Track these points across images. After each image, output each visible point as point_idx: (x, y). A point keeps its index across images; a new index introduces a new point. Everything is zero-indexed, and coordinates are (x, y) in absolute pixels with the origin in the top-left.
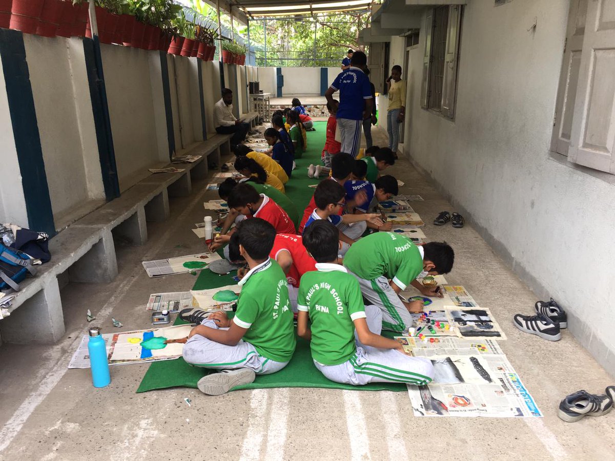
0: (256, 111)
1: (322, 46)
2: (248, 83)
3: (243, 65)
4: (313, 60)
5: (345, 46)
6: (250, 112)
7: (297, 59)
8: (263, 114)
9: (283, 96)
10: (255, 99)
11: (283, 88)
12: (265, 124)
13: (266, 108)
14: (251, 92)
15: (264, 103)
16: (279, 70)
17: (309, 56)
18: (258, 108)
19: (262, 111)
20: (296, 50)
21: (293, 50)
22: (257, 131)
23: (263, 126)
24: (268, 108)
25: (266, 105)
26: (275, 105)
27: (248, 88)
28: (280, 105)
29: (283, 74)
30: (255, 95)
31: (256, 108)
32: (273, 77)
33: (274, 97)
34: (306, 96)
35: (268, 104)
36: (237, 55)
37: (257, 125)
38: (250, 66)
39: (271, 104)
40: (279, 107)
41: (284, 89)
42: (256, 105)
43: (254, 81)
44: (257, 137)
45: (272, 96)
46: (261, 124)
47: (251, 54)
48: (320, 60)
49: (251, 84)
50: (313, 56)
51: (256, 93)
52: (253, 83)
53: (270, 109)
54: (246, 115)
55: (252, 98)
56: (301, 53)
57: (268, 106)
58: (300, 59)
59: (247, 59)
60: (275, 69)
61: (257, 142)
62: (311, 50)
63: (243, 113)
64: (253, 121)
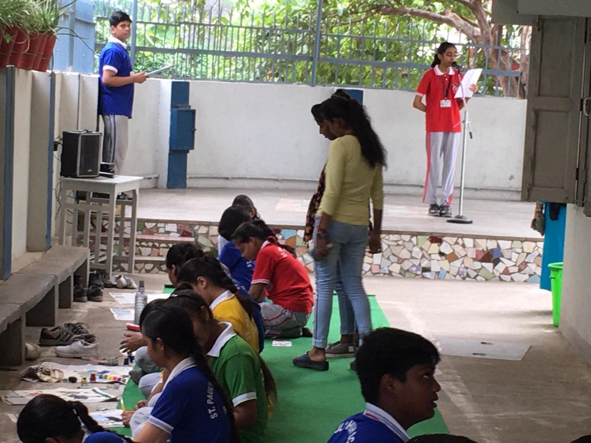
0: (79, 242)
1: (345, 13)
2: (57, 135)
3: (42, 69)
4: (309, 58)
5: (427, 17)
6: (55, 245)
7: (249, 55)
8: (108, 251)
9: (189, 183)
10: (80, 196)
11: (191, 155)
12: (114, 294)
13: (120, 230)
14: (68, 170)
15: (116, 210)
16: (180, 92)
17: (292, 46)
18: (90, 227)
19: (104, 241)
20: (247, 22)
21: (236, 20)
22: (76, 329)
23: (104, 304)
24: (128, 230)
25: (121, 218)
26: (157, 221)
27: (57, 154)
28: (177, 222)
29: (193, 103)
30: (82, 182)
31: (81, 226)
32: (157, 116)
33: (156, 188)
34: (277, 190)
35: (128, 213)
36: (20, 35)
37: (78, 297)
38: (71, 74)
39: (141, 214)
40: (173, 228)
41: (195, 161)
42: (81, 218)
43: (81, 130)
44: (76, 358)
45: (149, 184)
46: (94, 296)
47: (79, 30)
48: (333, 62)
49: (69, 139)
50: (311, 45)
51: (84, 173)
52: (76, 136)
53: (138, 235)
54: (38, 256)
55: (70, 193)
56: (267, 34)
57: (127, 224)
58: (261, 55)
59: (60, 49)
60: (166, 85)
61: (73, 380)
62: (305, 26)
63: (29, 249)
64: (64, 285)
